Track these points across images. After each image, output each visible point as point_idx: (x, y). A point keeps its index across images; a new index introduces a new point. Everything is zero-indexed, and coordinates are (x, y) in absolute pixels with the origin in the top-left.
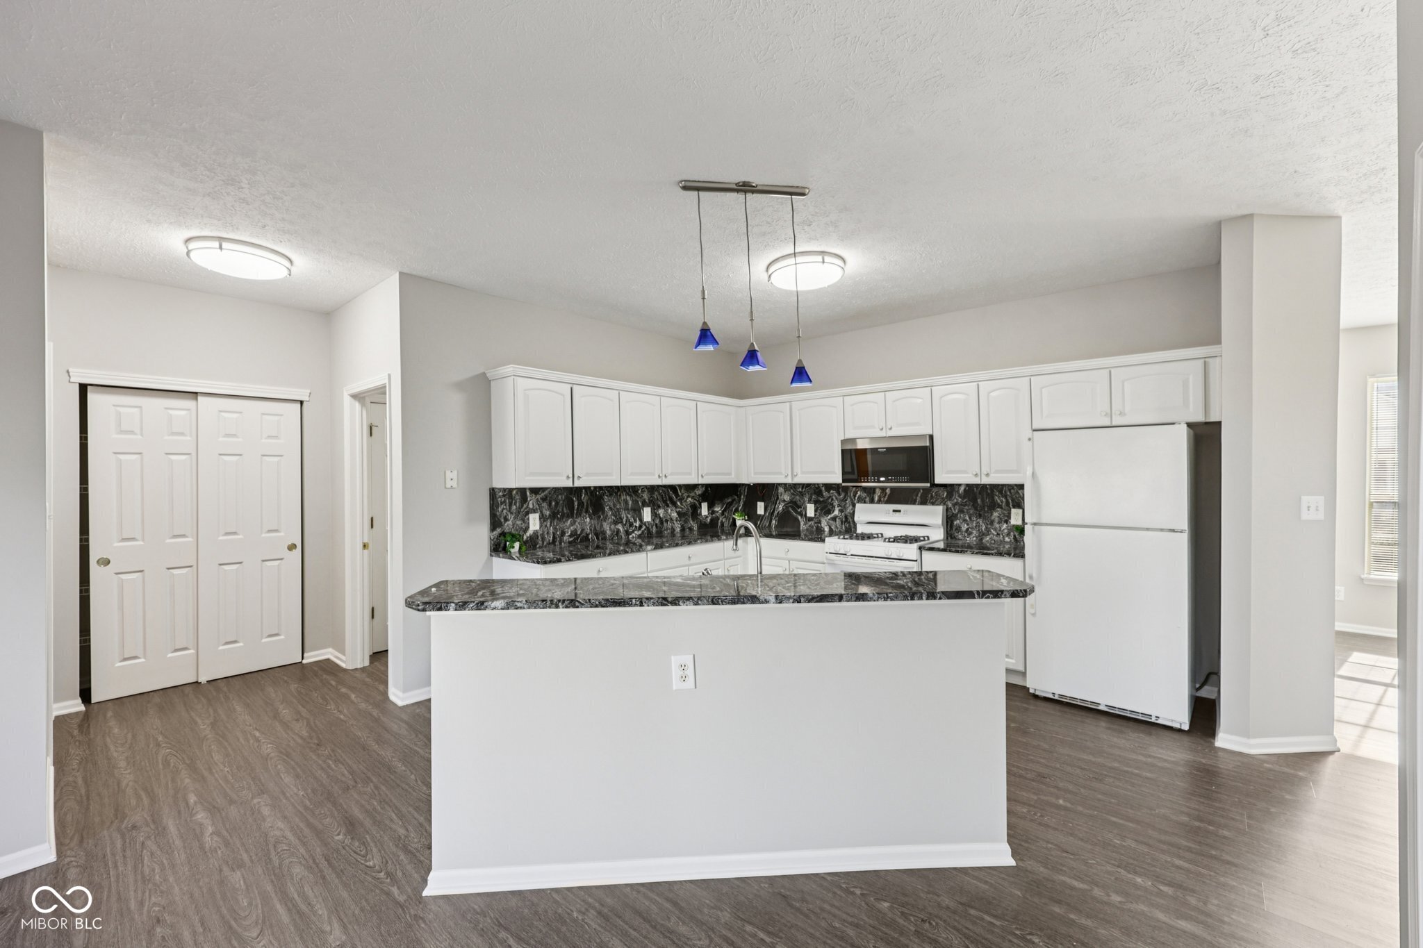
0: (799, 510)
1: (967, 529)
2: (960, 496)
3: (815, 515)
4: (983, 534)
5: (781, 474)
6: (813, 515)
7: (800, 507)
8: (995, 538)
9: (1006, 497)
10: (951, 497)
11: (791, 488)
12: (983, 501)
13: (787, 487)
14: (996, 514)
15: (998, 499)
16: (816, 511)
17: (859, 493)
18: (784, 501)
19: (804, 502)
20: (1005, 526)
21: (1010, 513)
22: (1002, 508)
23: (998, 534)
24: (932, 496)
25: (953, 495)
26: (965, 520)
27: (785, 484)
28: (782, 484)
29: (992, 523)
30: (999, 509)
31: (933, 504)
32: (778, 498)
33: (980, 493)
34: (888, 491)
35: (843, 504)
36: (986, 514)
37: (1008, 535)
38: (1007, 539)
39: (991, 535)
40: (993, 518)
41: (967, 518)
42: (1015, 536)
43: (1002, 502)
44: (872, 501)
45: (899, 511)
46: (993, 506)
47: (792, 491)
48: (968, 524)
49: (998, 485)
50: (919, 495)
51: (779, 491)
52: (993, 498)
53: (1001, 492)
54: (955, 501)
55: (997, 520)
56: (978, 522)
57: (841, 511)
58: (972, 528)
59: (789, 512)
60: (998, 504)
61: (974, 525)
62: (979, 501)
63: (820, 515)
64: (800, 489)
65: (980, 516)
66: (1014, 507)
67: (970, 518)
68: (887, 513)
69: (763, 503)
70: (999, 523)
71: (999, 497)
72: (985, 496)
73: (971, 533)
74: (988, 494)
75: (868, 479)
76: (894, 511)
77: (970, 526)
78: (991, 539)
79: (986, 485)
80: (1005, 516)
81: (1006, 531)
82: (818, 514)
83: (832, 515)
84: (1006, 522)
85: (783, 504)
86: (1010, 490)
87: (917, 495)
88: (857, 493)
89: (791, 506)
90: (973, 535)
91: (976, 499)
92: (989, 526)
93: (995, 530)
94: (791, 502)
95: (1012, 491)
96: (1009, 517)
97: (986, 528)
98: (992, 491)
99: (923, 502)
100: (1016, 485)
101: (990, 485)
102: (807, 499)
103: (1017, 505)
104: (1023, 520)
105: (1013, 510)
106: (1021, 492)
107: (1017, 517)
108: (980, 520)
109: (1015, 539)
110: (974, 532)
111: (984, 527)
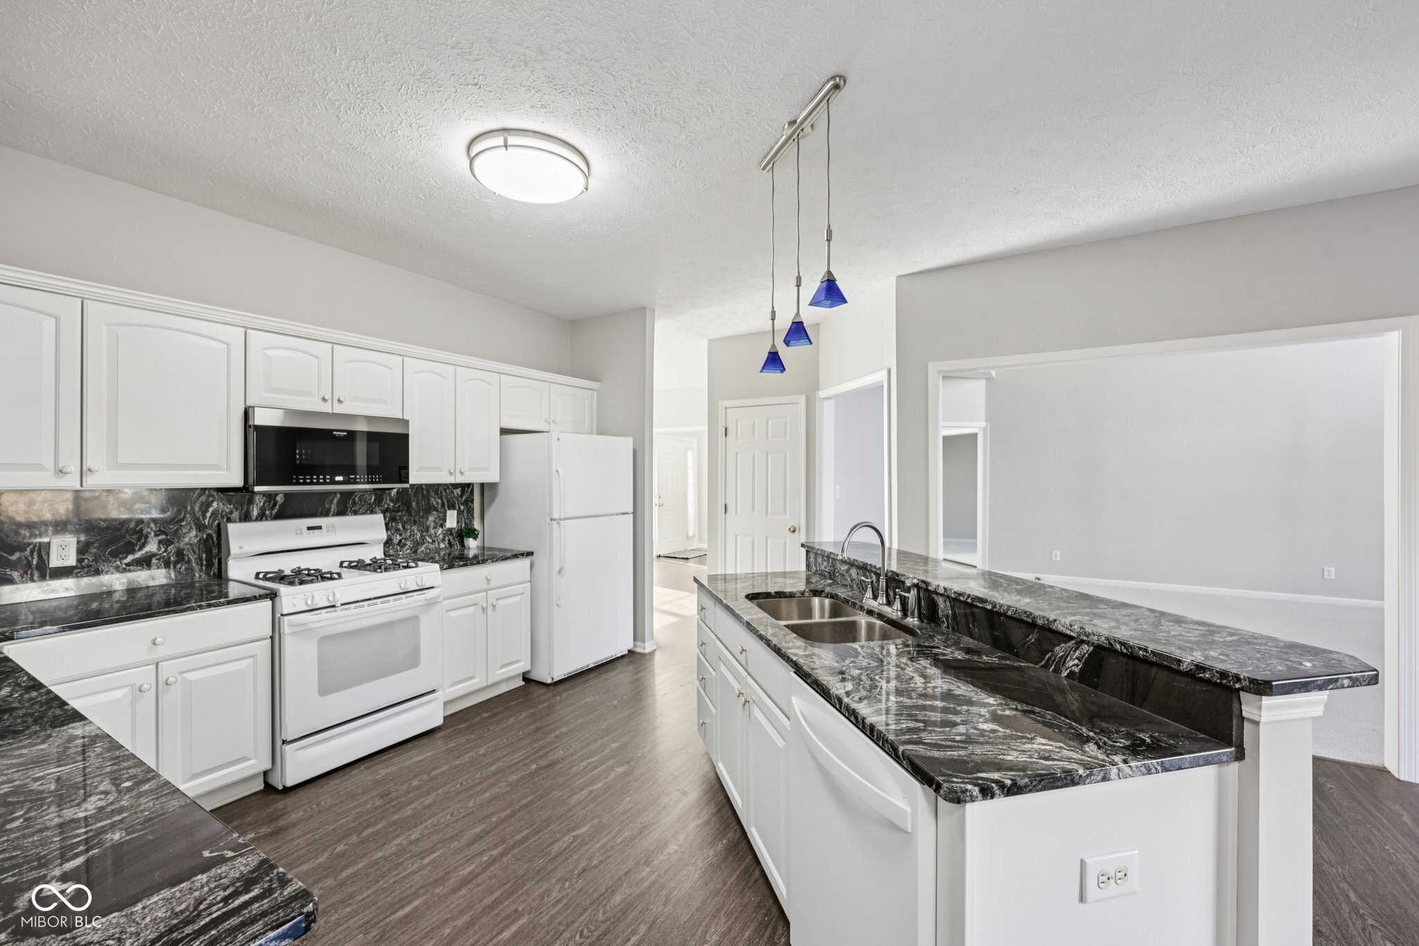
1: (400, 541)
2: (391, 500)
4: (418, 544)
8: (431, 546)
9: (441, 498)
10: (380, 502)
12: (418, 504)
14: (431, 518)
15: (435, 501)
16: (82, 551)
17: (215, 505)
19: (39, 534)
20: (441, 530)
21: (445, 516)
22: (437, 511)
23: (434, 541)
24: (354, 503)
25: (383, 499)
26: (398, 530)
29: (427, 529)
30: (434, 513)
31: (356, 513)
33: (415, 495)
34: (280, 499)
35: (173, 527)
36: (421, 520)
37: (443, 540)
38: (442, 545)
39: (427, 544)
40: (428, 523)
41: (400, 526)
42: (449, 540)
43: (438, 503)
44: (246, 518)
45: (320, 528)
46: (429, 509)
48: (400, 535)
49: (434, 485)
50: (335, 502)
52: (429, 502)
53: (437, 493)
54: (386, 506)
55: (432, 525)
56: (413, 531)
57: (166, 543)
58: (405, 539)
60: (434, 507)
61: (408, 534)
62: (414, 504)
63: (96, 560)
65: (415, 522)
66: (449, 509)
67: (403, 527)
68: (298, 532)
70: (434, 528)
71: (435, 498)
72: (420, 497)
73: (405, 545)
74: (423, 496)
75: (312, 479)
76: (309, 528)
77: (404, 536)
78: (427, 548)
79: (422, 485)
80: (440, 519)
81: (441, 536)
82: (88, 558)
83: (138, 555)
84: (442, 526)
86: (445, 490)
87: (332, 502)
88: (209, 505)
90: (407, 547)
91: (411, 503)
92: (424, 533)
93: (430, 537)
95: (448, 491)
96: (445, 520)
97: (421, 536)
98: (428, 492)
99: (341, 512)
100: (451, 484)
101: (426, 485)
102: (48, 528)
103: (452, 507)
104: (458, 522)
105: (448, 512)
106: (458, 491)
107: (452, 520)
108: (415, 528)
109: (450, 543)
110: (408, 543)
111: (419, 535)
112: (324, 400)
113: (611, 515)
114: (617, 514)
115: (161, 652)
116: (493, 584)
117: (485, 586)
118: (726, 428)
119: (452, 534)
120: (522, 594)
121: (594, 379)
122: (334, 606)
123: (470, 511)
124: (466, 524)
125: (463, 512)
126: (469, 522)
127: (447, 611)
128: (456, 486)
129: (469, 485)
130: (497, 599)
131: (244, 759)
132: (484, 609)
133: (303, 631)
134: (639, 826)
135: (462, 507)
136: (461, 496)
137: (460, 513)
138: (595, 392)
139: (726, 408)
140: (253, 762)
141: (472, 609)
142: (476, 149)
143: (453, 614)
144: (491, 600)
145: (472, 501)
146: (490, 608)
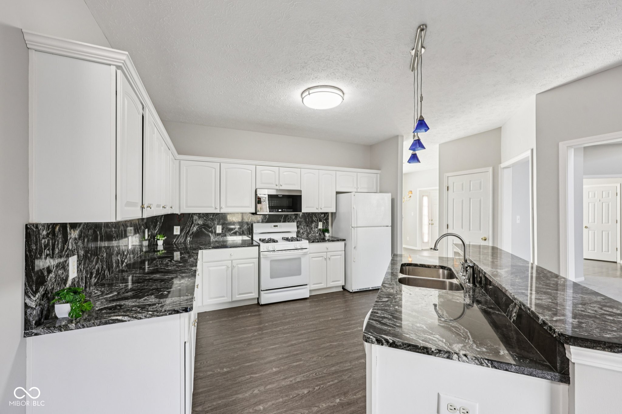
0: (210, 230)
1: (303, 232)
2: (300, 218)
3: (222, 232)
4: (309, 234)
5: (212, 207)
6: (220, 232)
7: (210, 228)
8: (313, 235)
9: (317, 217)
10: (296, 219)
11: (205, 216)
12: (309, 219)
13: (200, 215)
14: (313, 225)
15: (314, 219)
16: (222, 229)
18: (198, 224)
19: (214, 224)
20: (316, 229)
21: (318, 224)
22: (315, 222)
23: (314, 233)
24: (288, 218)
25: (297, 218)
26: (302, 228)
27: (199, 214)
28: (196, 214)
29: (312, 229)
30: (314, 223)
31: (289, 222)
32: (193, 223)
33: (307, 216)
34: (267, 216)
35: (241, 224)
36: (310, 225)
37: (317, 233)
38: (317, 235)
39: (312, 234)
41: (303, 227)
42: (320, 233)
43: (315, 220)
44: (259, 222)
45: (277, 226)
46: (312, 222)
47: (205, 218)
48: (303, 230)
49: (314, 213)
50: (283, 218)
51: (194, 218)
52: (312, 219)
53: (315, 216)
54: (298, 220)
55: (313, 227)
56: (307, 229)
58: (304, 231)
59: (202, 231)
60: (314, 221)
61: (305, 230)
62: (307, 219)
63: (225, 232)
64: (211, 217)
65: (308, 226)
66: (319, 222)
67: (304, 227)
68: (271, 227)
69: (179, 227)
70: (314, 228)
71: (314, 218)
72: (309, 218)
73: (304, 234)
74: (310, 217)
75: (272, 210)
76: (274, 226)
77: (304, 230)
78: (312, 235)
79: (310, 213)
80: (316, 225)
81: (317, 231)
82: (224, 231)
83: (234, 231)
84: (317, 228)
85: (197, 227)
86: (318, 215)
87: (282, 218)
89: (204, 228)
90: (305, 234)
91: (306, 219)
92: (311, 230)
93: (313, 231)
94: (204, 225)
95: (319, 215)
96: (318, 226)
97: (310, 231)
98: (312, 215)
99: (284, 222)
100: (320, 213)
101: (311, 213)
102: (216, 223)
103: (321, 221)
104: (323, 227)
105: (319, 223)
106: (323, 215)
107: (320, 225)
108: (308, 228)
109: (320, 234)
110: (305, 233)
111: (309, 231)
112: (277, 185)
113: (381, 226)
114: (384, 226)
115: (233, 258)
116: (329, 250)
117: (326, 251)
118: (448, 187)
119: (320, 231)
120: (341, 255)
121: (379, 169)
122: (274, 251)
123: (327, 223)
124: (326, 227)
125: (325, 223)
126: (327, 226)
127: (312, 258)
128: (322, 213)
129: (327, 213)
130: (331, 256)
131: (251, 293)
132: (325, 259)
133: (266, 257)
134: (355, 349)
135: (324, 221)
136: (324, 217)
137: (323, 223)
138: (379, 175)
139: (448, 177)
140: (254, 294)
141: (321, 258)
142: (304, 95)
143: (314, 259)
144: (329, 256)
145: (328, 219)
146: (328, 259)
